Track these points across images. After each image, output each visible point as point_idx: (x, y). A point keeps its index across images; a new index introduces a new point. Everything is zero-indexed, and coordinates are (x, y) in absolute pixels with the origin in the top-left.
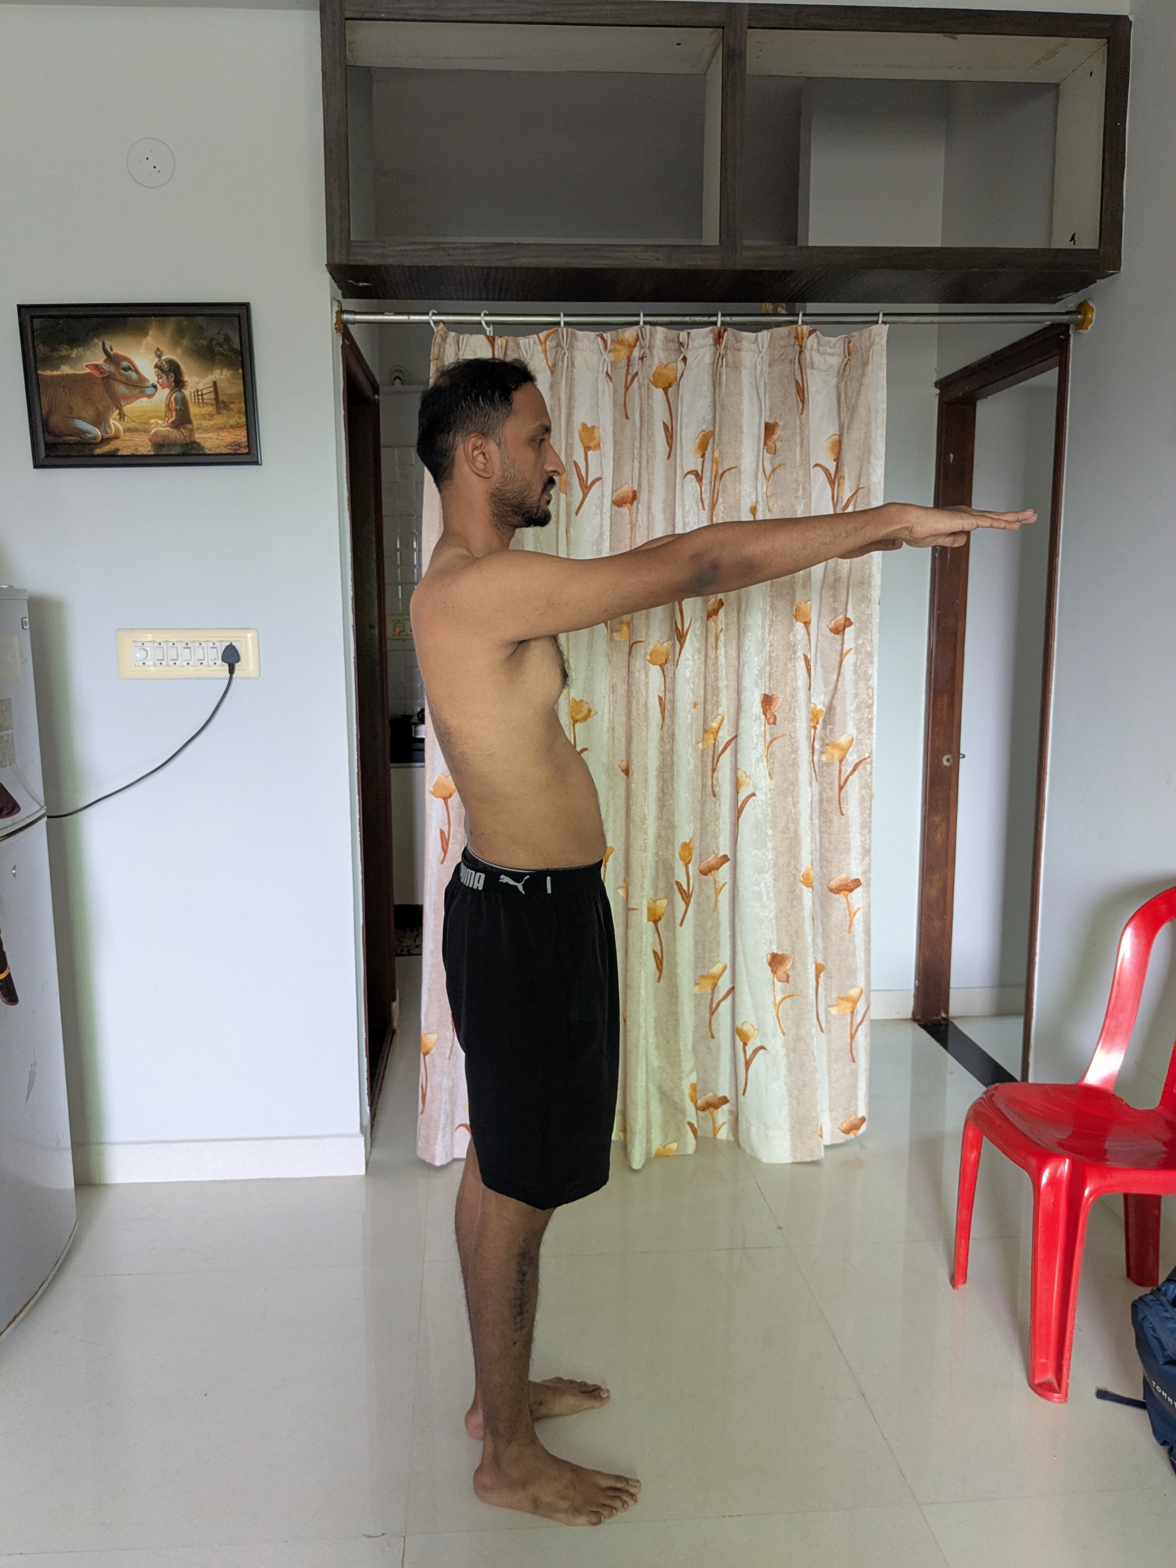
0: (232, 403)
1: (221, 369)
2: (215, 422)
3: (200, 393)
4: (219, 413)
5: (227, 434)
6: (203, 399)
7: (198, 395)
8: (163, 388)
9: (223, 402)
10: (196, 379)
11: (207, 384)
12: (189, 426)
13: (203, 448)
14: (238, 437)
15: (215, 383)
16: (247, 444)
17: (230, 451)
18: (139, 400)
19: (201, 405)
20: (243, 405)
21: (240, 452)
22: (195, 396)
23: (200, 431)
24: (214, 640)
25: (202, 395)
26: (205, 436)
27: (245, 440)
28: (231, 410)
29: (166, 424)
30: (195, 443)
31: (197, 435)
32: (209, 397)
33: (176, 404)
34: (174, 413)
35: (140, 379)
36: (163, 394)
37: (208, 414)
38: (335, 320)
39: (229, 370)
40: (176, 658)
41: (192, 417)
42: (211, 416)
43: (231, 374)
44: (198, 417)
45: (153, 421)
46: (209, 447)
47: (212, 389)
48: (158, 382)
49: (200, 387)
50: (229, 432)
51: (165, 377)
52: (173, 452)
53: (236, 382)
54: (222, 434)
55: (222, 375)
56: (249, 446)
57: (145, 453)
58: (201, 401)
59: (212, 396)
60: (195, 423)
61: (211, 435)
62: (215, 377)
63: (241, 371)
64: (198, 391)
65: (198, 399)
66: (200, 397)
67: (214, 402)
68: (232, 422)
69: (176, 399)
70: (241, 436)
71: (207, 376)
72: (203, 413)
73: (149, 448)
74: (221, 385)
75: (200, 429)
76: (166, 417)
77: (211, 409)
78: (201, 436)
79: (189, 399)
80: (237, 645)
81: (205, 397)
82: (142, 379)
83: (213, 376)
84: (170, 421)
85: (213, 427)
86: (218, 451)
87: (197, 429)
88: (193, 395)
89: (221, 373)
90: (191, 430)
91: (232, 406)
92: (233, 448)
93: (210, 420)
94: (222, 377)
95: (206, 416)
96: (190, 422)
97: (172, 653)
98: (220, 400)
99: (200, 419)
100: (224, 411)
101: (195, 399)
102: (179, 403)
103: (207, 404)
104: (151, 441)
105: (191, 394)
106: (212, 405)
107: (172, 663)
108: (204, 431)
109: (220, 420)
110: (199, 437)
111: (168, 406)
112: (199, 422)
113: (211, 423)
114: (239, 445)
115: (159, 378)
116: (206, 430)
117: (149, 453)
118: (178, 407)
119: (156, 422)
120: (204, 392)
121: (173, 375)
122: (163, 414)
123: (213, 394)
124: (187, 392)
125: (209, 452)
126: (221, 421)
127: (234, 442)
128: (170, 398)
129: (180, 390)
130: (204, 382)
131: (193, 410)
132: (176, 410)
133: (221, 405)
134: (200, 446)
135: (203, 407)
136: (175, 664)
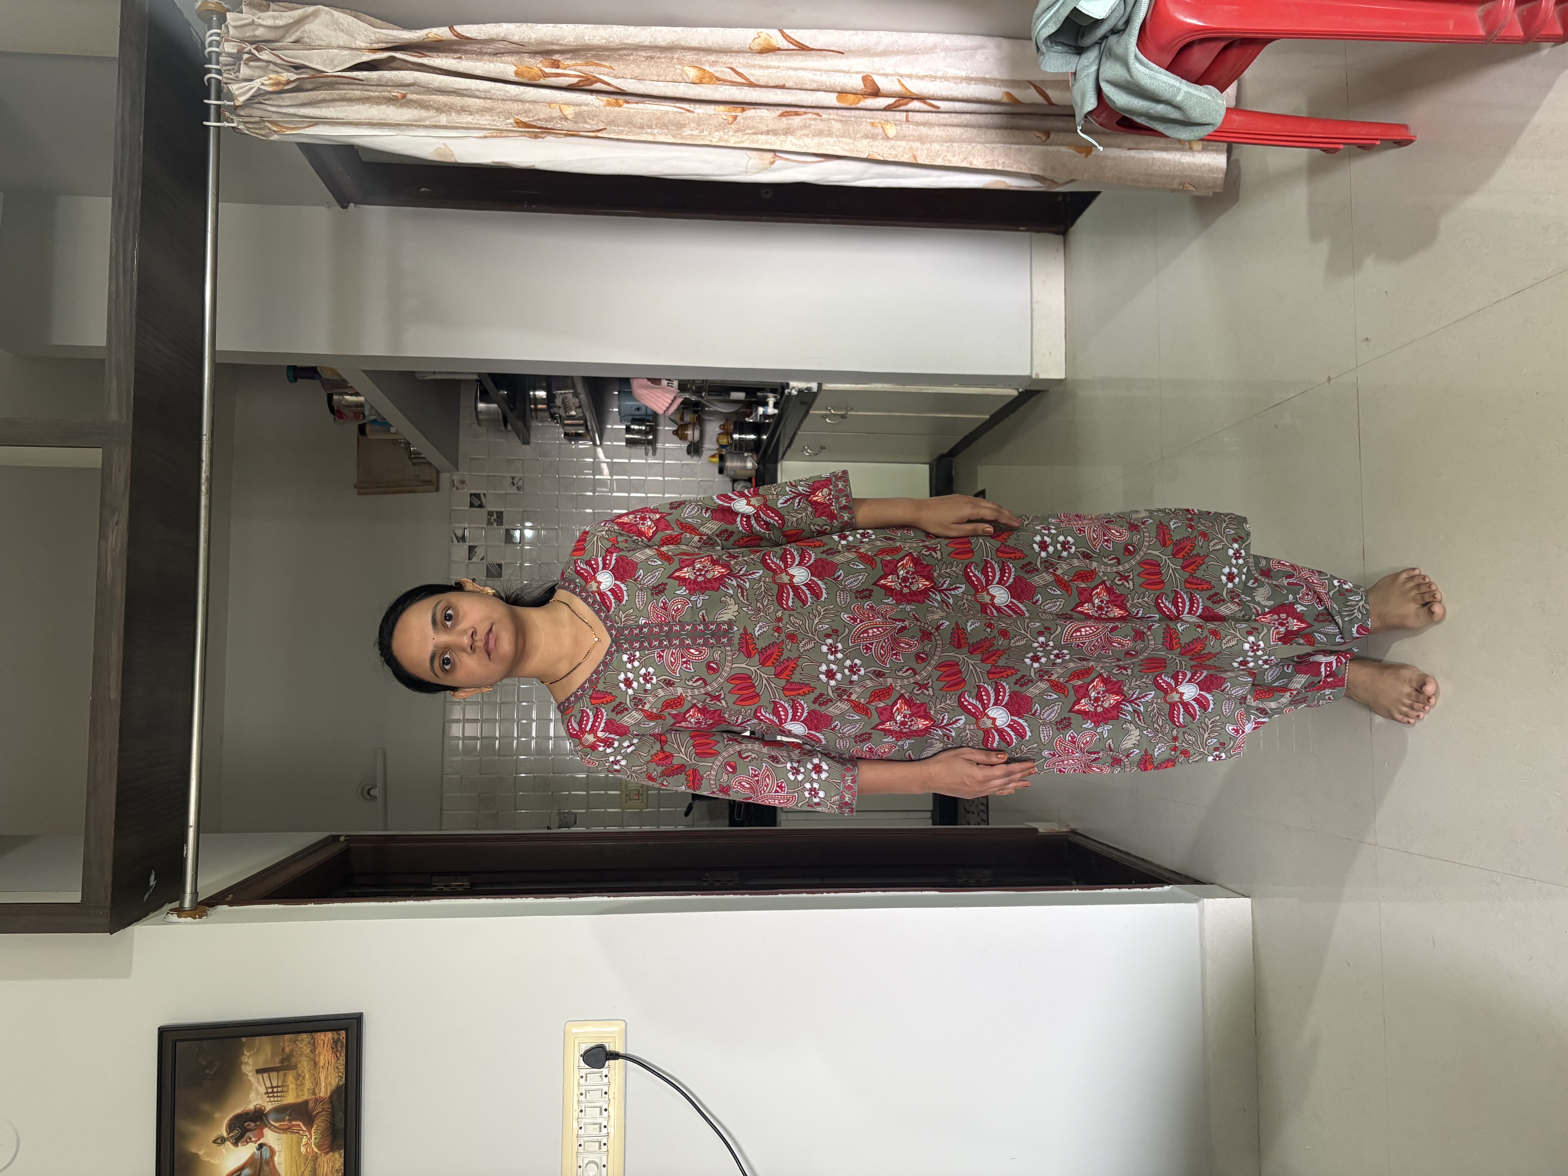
0: (283, 1050)
1: (241, 1063)
2: (306, 1071)
3: (270, 1090)
4: (295, 1067)
5: (322, 1057)
6: (278, 1087)
7: (273, 1092)
8: (263, 1136)
9: (282, 1061)
10: (252, 1095)
11: (259, 1082)
12: (311, 1104)
13: (338, 1088)
14: (326, 1042)
15: (258, 1071)
16: (335, 1033)
17: (343, 1054)
18: (277, 1166)
19: (285, 1089)
20: (287, 1037)
21: (344, 1042)
22: (273, 1096)
23: (317, 1091)
24: (577, 1077)
25: (272, 1087)
26: (323, 1084)
27: (330, 1035)
28: (292, 1051)
29: (307, 1133)
30: (331, 1097)
31: (322, 1094)
32: (275, 1079)
33: (283, 1120)
34: (293, 1123)
35: (252, 1164)
36: (270, 1137)
37: (297, 1080)
38: (189, 919)
39: (243, 1054)
40: (598, 1126)
41: (299, 1100)
42: (298, 1076)
43: (248, 1051)
44: (300, 1094)
45: (303, 1149)
46: (337, 1079)
47: (266, 1075)
48: (256, 1141)
49: (262, 1090)
50: (319, 1054)
51: (249, 1134)
52: (343, 1126)
53: (257, 1045)
54: (322, 1064)
55: (249, 1064)
56: (337, 1030)
57: (342, 1160)
58: (280, 1089)
59: (274, 1075)
60: (306, 1097)
61: (322, 1076)
62: (251, 1071)
63: (244, 1039)
64: (267, 1093)
65: (277, 1092)
66: (275, 1090)
67: (281, 1073)
68: (307, 1050)
69: (276, 1121)
70: (325, 1038)
71: (250, 1081)
72: (294, 1087)
73: (337, 1155)
74: (261, 1063)
75: (314, 1090)
76: (298, 1133)
77: (291, 1078)
78: (323, 1089)
79: (276, 1104)
80: (584, 1048)
81: (275, 1084)
82: (251, 1162)
83: (250, 1074)
84: (304, 1129)
85: (313, 1075)
86: (342, 1068)
87: (314, 1093)
88: (272, 1099)
89: (247, 1063)
90: (317, 1101)
91: (287, 1050)
92: (339, 1049)
93: (304, 1078)
94: (251, 1064)
95: (299, 1082)
96: (306, 1103)
97: (592, 1130)
98: (280, 1065)
99: (303, 1090)
100: (294, 1060)
101: (277, 1096)
102: (283, 1115)
103: (284, 1081)
104: (327, 1153)
105: (270, 1101)
106: (285, 1075)
107: (604, 1131)
108: (317, 1084)
109: (304, 1065)
110: (324, 1092)
111: (285, 1130)
112: (306, 1091)
113: (307, 1076)
114: (336, 1042)
115: (251, 1141)
116: (316, 1083)
117: (343, 1155)
118: (287, 1118)
119: (306, 1144)
120: (268, 1085)
121: (246, 1124)
122: (295, 1136)
123: (271, 1074)
124: (269, 1107)
125: (344, 1079)
126: (305, 1063)
127: (332, 1048)
128: (275, 1127)
129: (266, 1115)
130: (256, 1084)
131: (291, 1098)
132: (290, 1121)
133: (286, 1065)
134: (337, 1091)
135: (288, 1086)
136: (605, 1127)
